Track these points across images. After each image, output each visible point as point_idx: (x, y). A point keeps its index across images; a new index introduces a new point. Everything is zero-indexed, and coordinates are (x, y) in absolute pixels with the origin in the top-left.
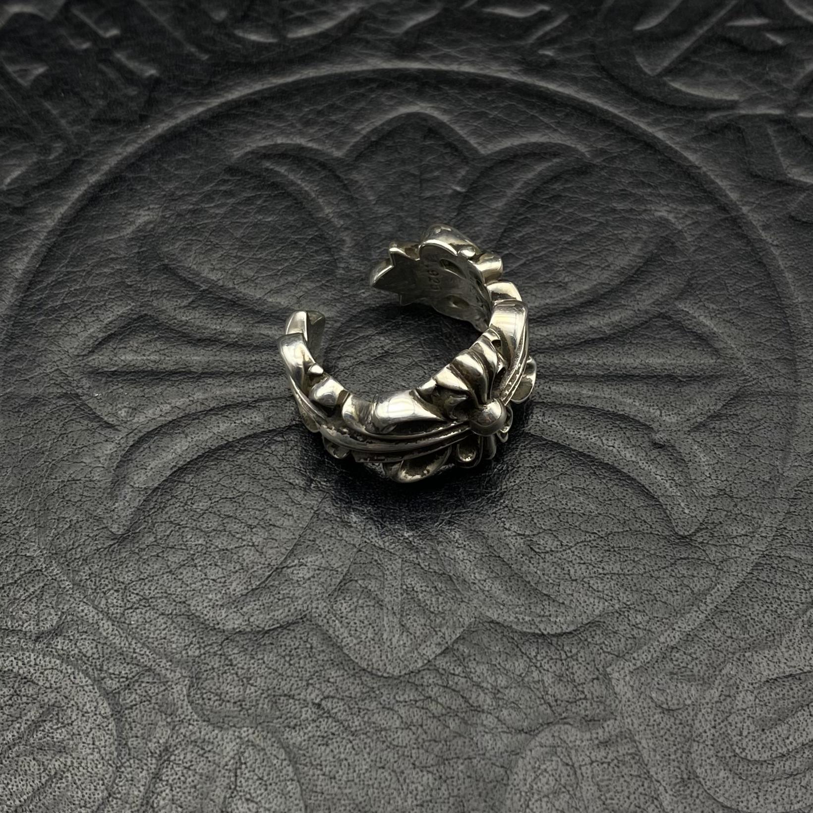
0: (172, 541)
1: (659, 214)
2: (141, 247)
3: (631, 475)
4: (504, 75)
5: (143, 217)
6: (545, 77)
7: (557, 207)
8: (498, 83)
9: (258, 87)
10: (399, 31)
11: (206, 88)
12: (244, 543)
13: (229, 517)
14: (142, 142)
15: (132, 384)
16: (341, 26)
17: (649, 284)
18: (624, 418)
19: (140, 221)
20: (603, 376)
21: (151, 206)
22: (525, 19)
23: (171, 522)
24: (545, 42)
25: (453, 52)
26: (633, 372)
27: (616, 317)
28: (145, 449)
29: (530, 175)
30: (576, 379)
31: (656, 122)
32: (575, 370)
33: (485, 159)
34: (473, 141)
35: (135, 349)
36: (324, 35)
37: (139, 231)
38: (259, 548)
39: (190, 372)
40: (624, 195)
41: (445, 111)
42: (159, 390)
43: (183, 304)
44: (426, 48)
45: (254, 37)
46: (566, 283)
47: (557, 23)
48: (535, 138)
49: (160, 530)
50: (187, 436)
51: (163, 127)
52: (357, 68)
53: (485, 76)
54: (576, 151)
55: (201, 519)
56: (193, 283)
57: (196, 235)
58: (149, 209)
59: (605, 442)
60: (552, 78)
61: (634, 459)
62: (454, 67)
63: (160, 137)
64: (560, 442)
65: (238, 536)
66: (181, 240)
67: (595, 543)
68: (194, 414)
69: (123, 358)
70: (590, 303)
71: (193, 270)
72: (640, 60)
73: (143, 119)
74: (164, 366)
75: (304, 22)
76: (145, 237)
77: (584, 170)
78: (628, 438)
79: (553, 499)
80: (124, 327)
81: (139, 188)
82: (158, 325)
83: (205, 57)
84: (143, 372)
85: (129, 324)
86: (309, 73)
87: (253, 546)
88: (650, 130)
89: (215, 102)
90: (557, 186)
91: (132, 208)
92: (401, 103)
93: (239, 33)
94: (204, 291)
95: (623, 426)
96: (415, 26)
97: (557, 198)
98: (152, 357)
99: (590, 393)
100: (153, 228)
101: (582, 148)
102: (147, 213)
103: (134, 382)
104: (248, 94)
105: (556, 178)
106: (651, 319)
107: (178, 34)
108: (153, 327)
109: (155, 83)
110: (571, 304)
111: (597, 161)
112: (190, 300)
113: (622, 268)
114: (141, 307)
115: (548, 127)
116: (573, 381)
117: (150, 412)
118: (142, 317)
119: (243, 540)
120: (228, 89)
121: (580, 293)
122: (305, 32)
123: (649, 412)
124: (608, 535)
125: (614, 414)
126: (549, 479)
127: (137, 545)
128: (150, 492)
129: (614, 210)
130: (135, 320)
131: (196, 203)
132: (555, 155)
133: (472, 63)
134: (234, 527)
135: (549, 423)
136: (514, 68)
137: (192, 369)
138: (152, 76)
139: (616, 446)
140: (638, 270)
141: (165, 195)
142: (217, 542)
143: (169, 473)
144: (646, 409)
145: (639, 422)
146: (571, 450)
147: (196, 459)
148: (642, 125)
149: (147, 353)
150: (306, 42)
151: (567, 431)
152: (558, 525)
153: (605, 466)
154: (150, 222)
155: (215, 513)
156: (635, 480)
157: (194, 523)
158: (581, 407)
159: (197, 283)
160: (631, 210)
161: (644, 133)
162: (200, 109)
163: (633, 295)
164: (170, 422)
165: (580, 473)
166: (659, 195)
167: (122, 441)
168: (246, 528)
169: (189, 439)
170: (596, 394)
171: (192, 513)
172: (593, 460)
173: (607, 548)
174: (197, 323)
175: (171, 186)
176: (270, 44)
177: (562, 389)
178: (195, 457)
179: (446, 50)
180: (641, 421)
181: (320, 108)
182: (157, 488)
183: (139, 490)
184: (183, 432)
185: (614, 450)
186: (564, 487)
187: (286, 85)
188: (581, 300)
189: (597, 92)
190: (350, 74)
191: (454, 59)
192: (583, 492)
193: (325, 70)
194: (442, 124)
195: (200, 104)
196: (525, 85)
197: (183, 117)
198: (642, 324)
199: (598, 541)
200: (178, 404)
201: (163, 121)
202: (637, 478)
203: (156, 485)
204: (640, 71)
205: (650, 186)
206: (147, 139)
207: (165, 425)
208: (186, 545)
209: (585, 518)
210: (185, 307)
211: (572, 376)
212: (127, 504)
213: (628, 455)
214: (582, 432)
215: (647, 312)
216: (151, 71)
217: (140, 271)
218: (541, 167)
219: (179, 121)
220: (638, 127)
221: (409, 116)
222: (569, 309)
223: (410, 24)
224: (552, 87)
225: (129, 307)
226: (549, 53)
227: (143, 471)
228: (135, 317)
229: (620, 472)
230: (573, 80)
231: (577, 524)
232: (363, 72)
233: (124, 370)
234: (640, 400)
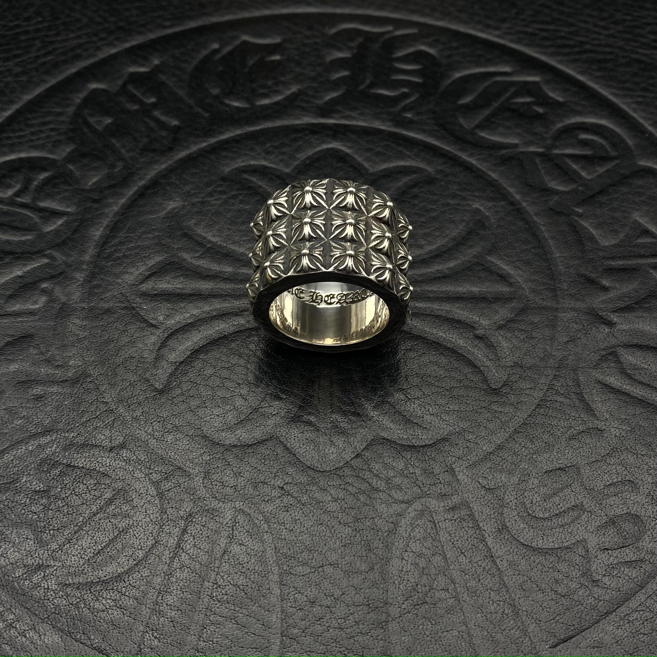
0: (191, 393)
1: (475, 206)
2: (170, 223)
3: (464, 354)
4: (382, 128)
5: (172, 205)
6: (406, 129)
7: (416, 202)
8: (380, 131)
9: (239, 132)
10: (320, 102)
11: (208, 133)
12: (236, 394)
13: (226, 378)
14: (170, 162)
15: (166, 301)
16: (287, 99)
17: (471, 246)
18: (459, 322)
19: (169, 208)
20: (445, 298)
21: (177, 199)
22: (394, 96)
23: (191, 382)
24: (405, 109)
25: (353, 114)
26: (463, 296)
27: (452, 264)
28: (174, 339)
29: (400, 184)
30: (429, 299)
31: (471, 155)
32: (429, 294)
33: (373, 174)
34: (366, 164)
35: (168, 281)
36: (277, 103)
37: (169, 213)
38: (244, 397)
39: (201, 295)
40: (454, 196)
41: (349, 147)
42: (182, 305)
43: (196, 255)
44: (337, 111)
45: (236, 104)
46: (422, 245)
47: (413, 99)
48: (402, 163)
49: (185, 387)
50: (200, 331)
51: (183, 154)
52: (297, 122)
53: (372, 128)
54: (426, 170)
55: (209, 380)
56: (202, 243)
57: (203, 215)
58: (175, 201)
59: (448, 335)
60: (411, 130)
61: (465, 345)
62: (354, 123)
63: (181, 160)
64: (421, 335)
65: (231, 389)
66: (194, 219)
67: (443, 393)
68: (204, 319)
69: (160, 286)
70: (436, 256)
71: (202, 236)
72: (461, 121)
73: (171, 149)
74: (186, 291)
75: (265, 96)
76: (173, 216)
77: (430, 181)
78: (461, 333)
79: (418, 368)
80: (161, 268)
81: (169, 188)
82: (182, 267)
83: (207, 115)
84: (173, 294)
85: (164, 267)
86: (269, 124)
87: (241, 395)
88: (468, 159)
89: (213, 140)
90: (416, 190)
91: (165, 200)
92: (324, 142)
93: (227, 101)
94: (209, 248)
95: (458, 326)
96: (330, 100)
97: (416, 196)
98: (178, 286)
99: (438, 307)
100: (178, 212)
101: (430, 169)
102: (173, 203)
103: (168, 301)
104: (233, 136)
105: (415, 185)
106: (472, 265)
107: (191, 102)
108: (179, 268)
109: (177, 129)
110: (425, 257)
111: (438, 176)
112: (201, 253)
113: (455, 237)
114: (171, 257)
115: (409, 157)
116: (428, 300)
117: (178, 318)
118: (172, 262)
119: (235, 392)
120: (221, 133)
121: (431, 250)
122: (266, 101)
123: (472, 318)
124: (451, 388)
125: (452, 319)
126: (416, 357)
127: (171, 395)
128: (178, 364)
129: (448, 204)
130: (167, 264)
131: (203, 198)
132: (414, 172)
133: (364, 121)
134: (228, 384)
135: (415, 325)
136: (389, 124)
137: (202, 293)
138: (175, 125)
139: (454, 337)
140: (464, 238)
141: (184, 193)
142: (219, 393)
143: (189, 353)
144: (471, 316)
145: (467, 324)
146: (427, 339)
147: (206, 345)
148: (464, 156)
149: (175, 283)
150: (266, 106)
151: (425, 329)
152: (421, 383)
153: (448, 349)
154: (176, 208)
155: (217, 376)
156: (466, 357)
157: (205, 382)
158: (433, 315)
159: (205, 243)
160: (459, 204)
161: (465, 161)
162: (204, 144)
163: (461, 252)
164: (190, 323)
165: (434, 353)
166: (475, 196)
167: (161, 335)
168: (236, 385)
169: (201, 333)
170: (442, 308)
171: (204, 376)
172: (441, 345)
173: (450, 396)
174: (205, 266)
175: (188, 188)
176: (246, 108)
177: (422, 305)
178: (205, 344)
179: (348, 113)
180: (469, 323)
181: (276, 144)
182: (182, 362)
183: (172, 363)
184: (198, 329)
185: (453, 340)
186: (424, 361)
187: (256, 131)
188: (432, 255)
189: (437, 138)
190: (293, 125)
191: (353, 118)
192: (436, 363)
193: (278, 123)
194: (347, 155)
195: (205, 141)
196: (396, 133)
197: (194, 148)
198: (467, 268)
199: (445, 391)
200: (194, 313)
201: (183, 151)
202: (467, 356)
203: (182, 360)
204: (461, 126)
205: (469, 190)
206: (173, 161)
207: (187, 325)
208: (200, 395)
209: (437, 379)
210: (197, 257)
211: (427, 298)
212: (164, 371)
213: (461, 343)
214: (434, 330)
215: (470, 262)
216: (175, 122)
217: (170, 236)
218: (406, 180)
219: (192, 151)
220: (461, 157)
221: (328, 149)
222: (424, 259)
223: (328, 98)
224: (412, 134)
225: (164, 257)
226: (409, 115)
227: (174, 352)
228: (168, 262)
229: (457, 352)
230: (423, 131)
231: (433, 382)
232: (300, 124)
233: (162, 293)
234: (467, 311)
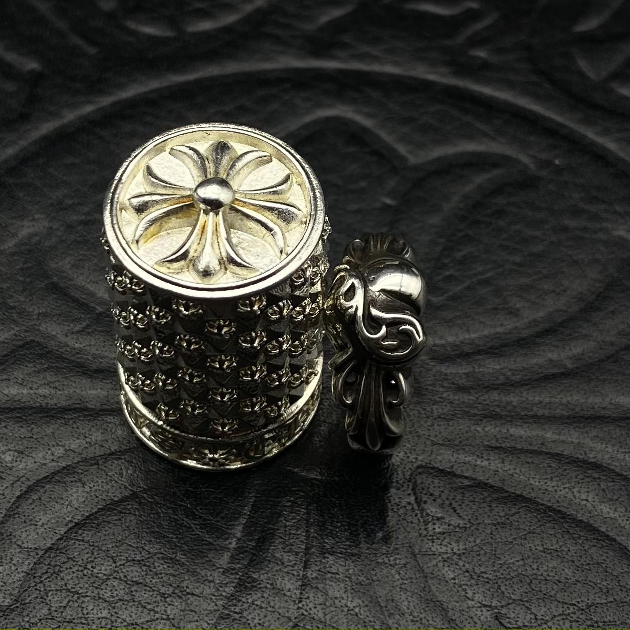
0: (68, 613)
1: (617, 233)
2: (24, 263)
3: (611, 534)
4: (432, 77)
5: (26, 229)
6: (477, 81)
7: (501, 223)
8: (427, 85)
9: (154, 84)
10: (309, 27)
11: (96, 86)
12: (157, 616)
13: (138, 583)
14: (23, 143)
15: (18, 422)
16: (247, 20)
17: (613, 312)
18: (597, 467)
19: (24, 233)
20: (568, 417)
21: (37, 216)
22: (452, 17)
23: (69, 590)
24: (474, 42)
25: (374, 51)
26: (603, 413)
27: (577, 348)
28: (34, 501)
29: (469, 188)
30: (538, 420)
31: (606, 132)
32: (535, 409)
33: (416, 168)
34: (402, 149)
35: (20, 381)
36: (227, 29)
37: (23, 244)
38: (175, 622)
39: (87, 409)
40: (576, 212)
41: (369, 116)
42: (49, 431)
43: (77, 329)
44: (344, 46)
45: (149, 30)
46: (518, 310)
47: (487, 21)
48: (471, 147)
49: (55, 600)
50: (84, 484)
51: (47, 128)
52: (267, 66)
53: (411, 78)
54: (519, 162)
55: (103, 586)
56: (87, 305)
57: (89, 249)
58: (34, 220)
59: (577, 495)
60: (487, 82)
61: (612, 515)
62: (376, 68)
63: (45, 138)
64: (525, 494)
65: (149, 607)
66: (71, 255)
67: (575, 617)
68: (92, 459)
69: (6, 392)
70: (546, 332)
71: (88, 289)
72: (583, 64)
73: (24, 118)
74: (55, 401)
75: (204, 14)
76: (30, 251)
77: (528, 183)
78: (603, 490)
79: (521, 563)
80: (6, 355)
81: (21, 195)
82: (48, 353)
83: (92, 51)
84: (32, 408)
85: (13, 351)
86: (213, 70)
87: (168, 619)
88: (600, 140)
89: (106, 101)
90: (501, 201)
91: (14, 218)
92: (319, 105)
93: (132, 25)
94: (100, 314)
95: (596, 476)
96: (329, 22)
97: (500, 213)
98: (42, 391)
99: (556, 437)
100: (40, 241)
101: (525, 159)
102: (31, 224)
103: (19, 420)
104: (144, 93)
105: (498, 190)
106: (617, 352)
107: (61, 25)
108: (41, 356)
109: (36, 79)
110: (525, 333)
111: (543, 173)
112: (84, 324)
113: (580, 293)
114: (26, 331)
115: (485, 135)
116: (535, 422)
117: (40, 455)
118: (27, 343)
119: (156, 612)
120: (121, 86)
121: (535, 321)
122: (206, 26)
123: (624, 460)
124: (589, 606)
125: (584, 462)
126: (515, 539)
127: (27, 619)
128: (41, 553)
129: (565, 229)
130: (20, 347)
131: (88, 214)
132: (496, 166)
133: (396, 64)
134: (143, 595)
135: (510, 472)
136: (444, 70)
137: (89, 406)
138: (32, 71)
139: (590, 499)
140: (598, 296)
141: (52, 205)
142: (124, 615)
143: (63, 530)
144: (620, 456)
145: (613, 471)
146: (538, 504)
147: (96, 513)
148: (590, 134)
149: (35, 386)
150: (207, 36)
151: (532, 481)
152: (530, 595)
153: (579, 523)
154: (35, 235)
155: (120, 579)
156: (615, 540)
157: (96, 592)
158: (547, 453)
159: (92, 305)
160: (585, 229)
161: (593, 144)
162: (89, 109)
163: (595, 324)
164: (64, 468)
165: (552, 532)
166: (615, 212)
167: (6, 492)
168: (159, 598)
169: (87, 489)
170: (563, 437)
171: (92, 580)
172: (564, 516)
173: (589, 623)
174: (93, 350)
175: (58, 194)
176: (167, 38)
177: (522, 432)
178: (95, 510)
179: (365, 48)
180: (618, 470)
181: (227, 109)
182: (50, 548)
183: (29, 551)
184: (80, 480)
185: (589, 505)
186: (533, 549)
187: (188, 83)
188: (537, 329)
189: (538, 98)
190: (259, 72)
191: (375, 59)
192: (556, 554)
193: (231, 68)
194: (365, 129)
195: (90, 102)
196: (457, 89)
197: (69, 116)
198: (608, 358)
199: (578, 613)
200: (73, 446)
201: (48, 121)
202: (618, 539)
203: (48, 545)
204: (582, 74)
205: (604, 202)
206: (30, 140)
207: (59, 472)
208: (86, 619)
209: (561, 586)
210: (78, 332)
211: (533, 417)
212: (13, 568)
213: (605, 510)
214: (549, 483)
215: (612, 344)
216: (32, 65)
217: (24, 290)
218: (480, 179)
219: (65, 121)
220: (585, 137)
221: (328, 119)
222: (523, 339)
223: (324, 19)
224: (487, 91)
225: (13, 332)
226: (482, 53)
227: (33, 527)
228: (20, 343)
229: (598, 531)
230: (510, 85)
231: (552, 593)
232: (274, 70)
233: (7, 405)
234: (614, 446)
